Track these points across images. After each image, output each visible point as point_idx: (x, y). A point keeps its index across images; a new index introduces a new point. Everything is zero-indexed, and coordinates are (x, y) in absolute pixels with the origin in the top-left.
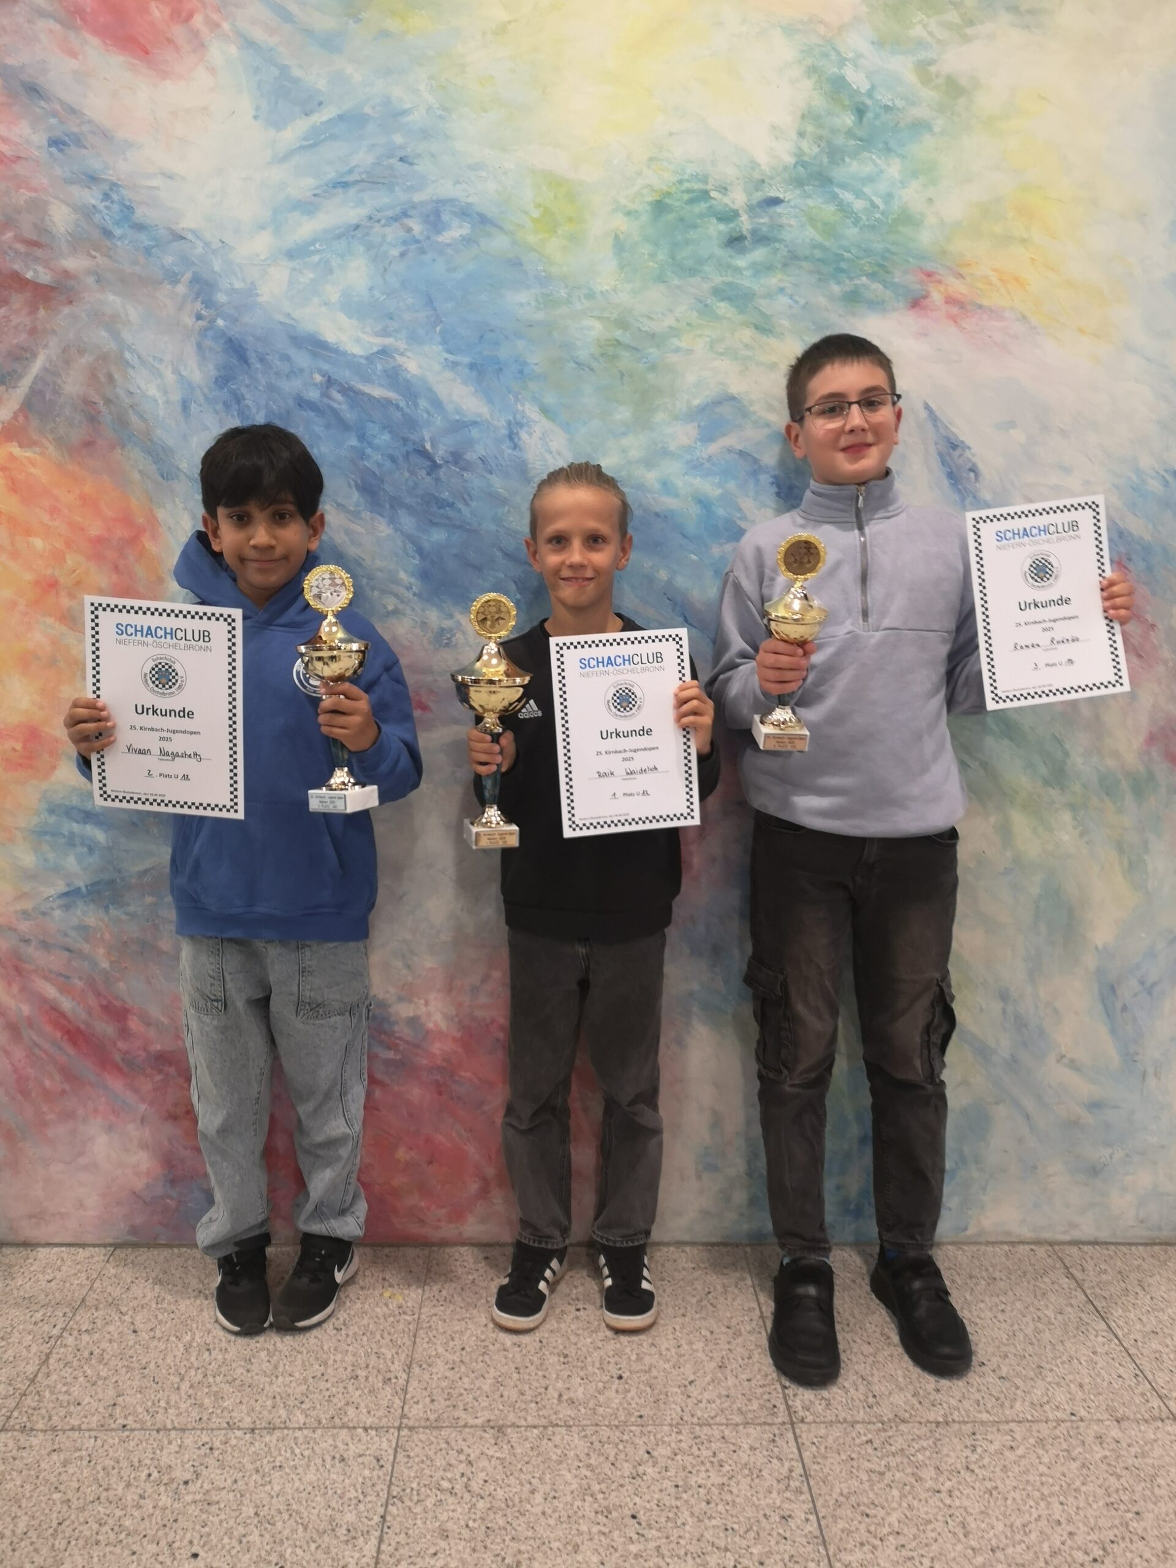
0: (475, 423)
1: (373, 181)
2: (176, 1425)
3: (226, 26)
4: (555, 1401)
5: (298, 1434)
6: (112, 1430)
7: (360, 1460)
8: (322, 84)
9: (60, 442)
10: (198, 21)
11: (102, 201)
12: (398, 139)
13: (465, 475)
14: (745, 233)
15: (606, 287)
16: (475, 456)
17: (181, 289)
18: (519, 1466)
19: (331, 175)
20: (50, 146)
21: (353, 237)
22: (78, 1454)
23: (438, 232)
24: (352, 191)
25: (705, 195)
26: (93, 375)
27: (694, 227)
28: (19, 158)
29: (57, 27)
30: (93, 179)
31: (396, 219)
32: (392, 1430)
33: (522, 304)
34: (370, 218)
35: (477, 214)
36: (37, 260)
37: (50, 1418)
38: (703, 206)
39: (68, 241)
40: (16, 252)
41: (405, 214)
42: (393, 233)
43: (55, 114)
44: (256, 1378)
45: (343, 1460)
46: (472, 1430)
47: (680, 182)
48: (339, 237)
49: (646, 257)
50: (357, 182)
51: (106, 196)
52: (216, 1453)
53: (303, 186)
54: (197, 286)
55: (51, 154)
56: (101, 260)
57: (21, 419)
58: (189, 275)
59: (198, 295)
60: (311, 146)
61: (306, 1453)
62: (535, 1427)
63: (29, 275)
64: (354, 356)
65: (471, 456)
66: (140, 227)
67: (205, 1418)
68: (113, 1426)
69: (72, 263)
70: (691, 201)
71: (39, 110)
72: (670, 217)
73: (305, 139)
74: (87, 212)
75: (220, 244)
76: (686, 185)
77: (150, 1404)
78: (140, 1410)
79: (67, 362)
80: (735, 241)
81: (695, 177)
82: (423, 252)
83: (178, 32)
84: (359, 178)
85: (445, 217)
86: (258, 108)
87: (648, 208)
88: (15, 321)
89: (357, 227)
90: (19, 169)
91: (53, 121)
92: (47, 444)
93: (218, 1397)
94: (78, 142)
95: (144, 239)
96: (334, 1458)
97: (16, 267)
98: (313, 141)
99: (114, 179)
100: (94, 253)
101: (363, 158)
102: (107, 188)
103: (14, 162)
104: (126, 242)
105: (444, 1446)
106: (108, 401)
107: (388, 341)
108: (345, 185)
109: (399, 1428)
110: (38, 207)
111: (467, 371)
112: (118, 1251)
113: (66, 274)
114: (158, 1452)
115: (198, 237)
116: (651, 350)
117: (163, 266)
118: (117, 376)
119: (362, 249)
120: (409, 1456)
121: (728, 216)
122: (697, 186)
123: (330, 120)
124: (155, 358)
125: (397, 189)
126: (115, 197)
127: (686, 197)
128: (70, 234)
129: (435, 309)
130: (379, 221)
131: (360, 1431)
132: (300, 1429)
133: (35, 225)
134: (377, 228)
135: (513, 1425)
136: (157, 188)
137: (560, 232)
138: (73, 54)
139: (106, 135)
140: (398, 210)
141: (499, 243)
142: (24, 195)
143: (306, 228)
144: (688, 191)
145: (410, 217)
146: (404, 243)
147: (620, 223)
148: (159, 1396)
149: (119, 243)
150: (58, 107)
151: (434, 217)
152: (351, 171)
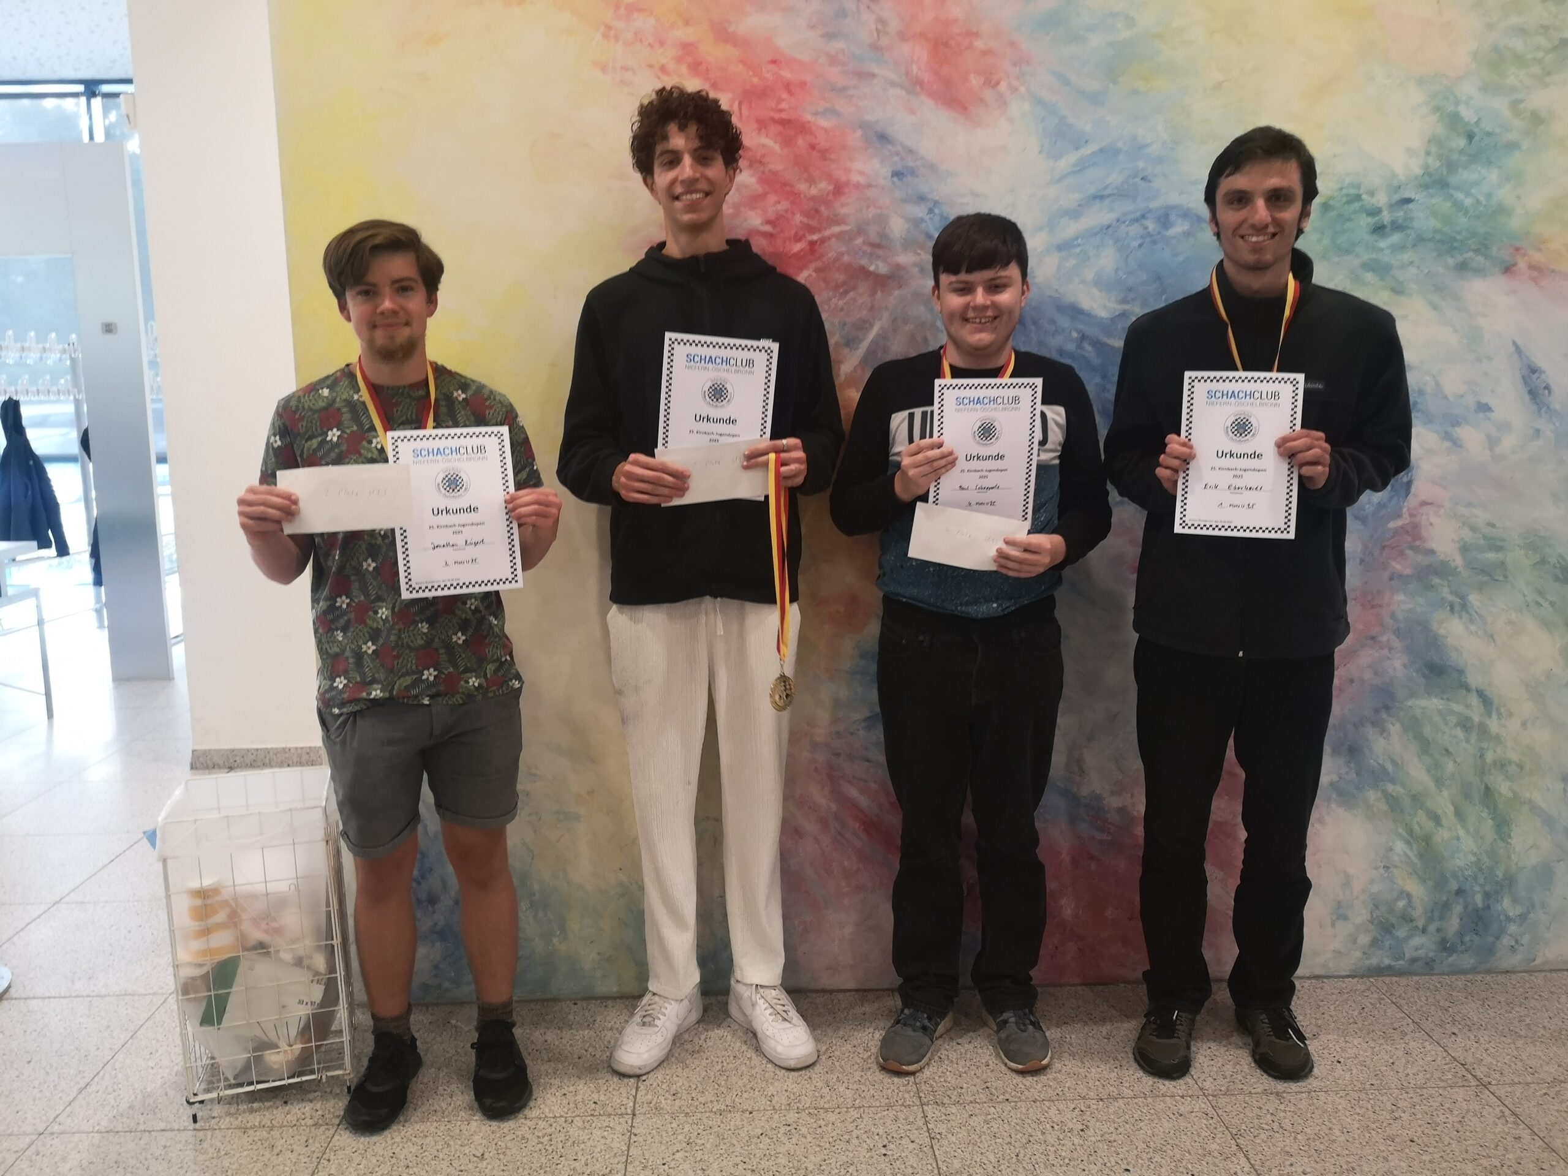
1: (1122, 193)
3: (1022, 89)
6: (1000, 1103)
8: (1088, 128)
10: (1003, 86)
11: (929, 214)
12: (1141, 164)
14: (1385, 223)
18: (1309, 1115)
19: (1092, 190)
20: (892, 176)
21: (1105, 234)
22: (990, 1117)
23: (1167, 229)
24: (1106, 202)
25: (1358, 198)
27: (1349, 220)
28: (870, 186)
29: (903, 93)
30: (922, 199)
31: (1136, 220)
34: (1118, 220)
35: (1196, 215)
36: (879, 257)
37: (950, 1097)
38: (1356, 206)
39: (901, 243)
40: (864, 252)
41: (1143, 217)
42: (1134, 230)
43: (898, 154)
45: (1181, 1115)
47: (1341, 189)
48: (1096, 234)
50: (1109, 195)
51: (931, 211)
52: (1088, 1113)
53: (1072, 199)
55: (894, 183)
57: (861, 370)
60: (1081, 170)
63: (872, 268)
64: (1102, 318)
69: (904, 259)
70: (1348, 202)
71: (886, 151)
72: (1334, 213)
73: (1073, 167)
74: (917, 223)
76: (1344, 191)
78: (1011, 1090)
79: (895, 330)
80: (1379, 230)
81: (1351, 185)
82: (1154, 242)
83: (988, 94)
84: (1111, 192)
85: (1173, 218)
86: (1042, 146)
88: (860, 301)
89: (1108, 227)
90: (869, 193)
91: (896, 159)
94: (913, 172)
96: (1174, 1114)
97: (864, 262)
98: (1081, 167)
99: (937, 198)
100: (919, 251)
101: (1115, 178)
102: (932, 205)
103: (866, 188)
105: (1245, 1105)
107: (1126, 307)
108: (1102, 198)
109: (1204, 1096)
110: (881, 220)
113: (899, 267)
114: (1046, 1114)
119: (1111, 242)
120: (1226, 1112)
121: (1375, 212)
122: (1352, 191)
123: (1093, 153)
125: (1138, 199)
126: (936, 211)
127: (1345, 199)
128: (904, 239)
129: (1162, 284)
130: (1124, 222)
133: (879, 233)
134: (1123, 228)
136: (967, 204)
138: (912, 111)
139: (932, 167)
140: (1138, 214)
142: (872, 212)
143: (1072, 229)
144: (1347, 195)
145: (1147, 218)
146: (1142, 237)
150: (900, 149)
151: (1164, 219)
152: (1106, 187)
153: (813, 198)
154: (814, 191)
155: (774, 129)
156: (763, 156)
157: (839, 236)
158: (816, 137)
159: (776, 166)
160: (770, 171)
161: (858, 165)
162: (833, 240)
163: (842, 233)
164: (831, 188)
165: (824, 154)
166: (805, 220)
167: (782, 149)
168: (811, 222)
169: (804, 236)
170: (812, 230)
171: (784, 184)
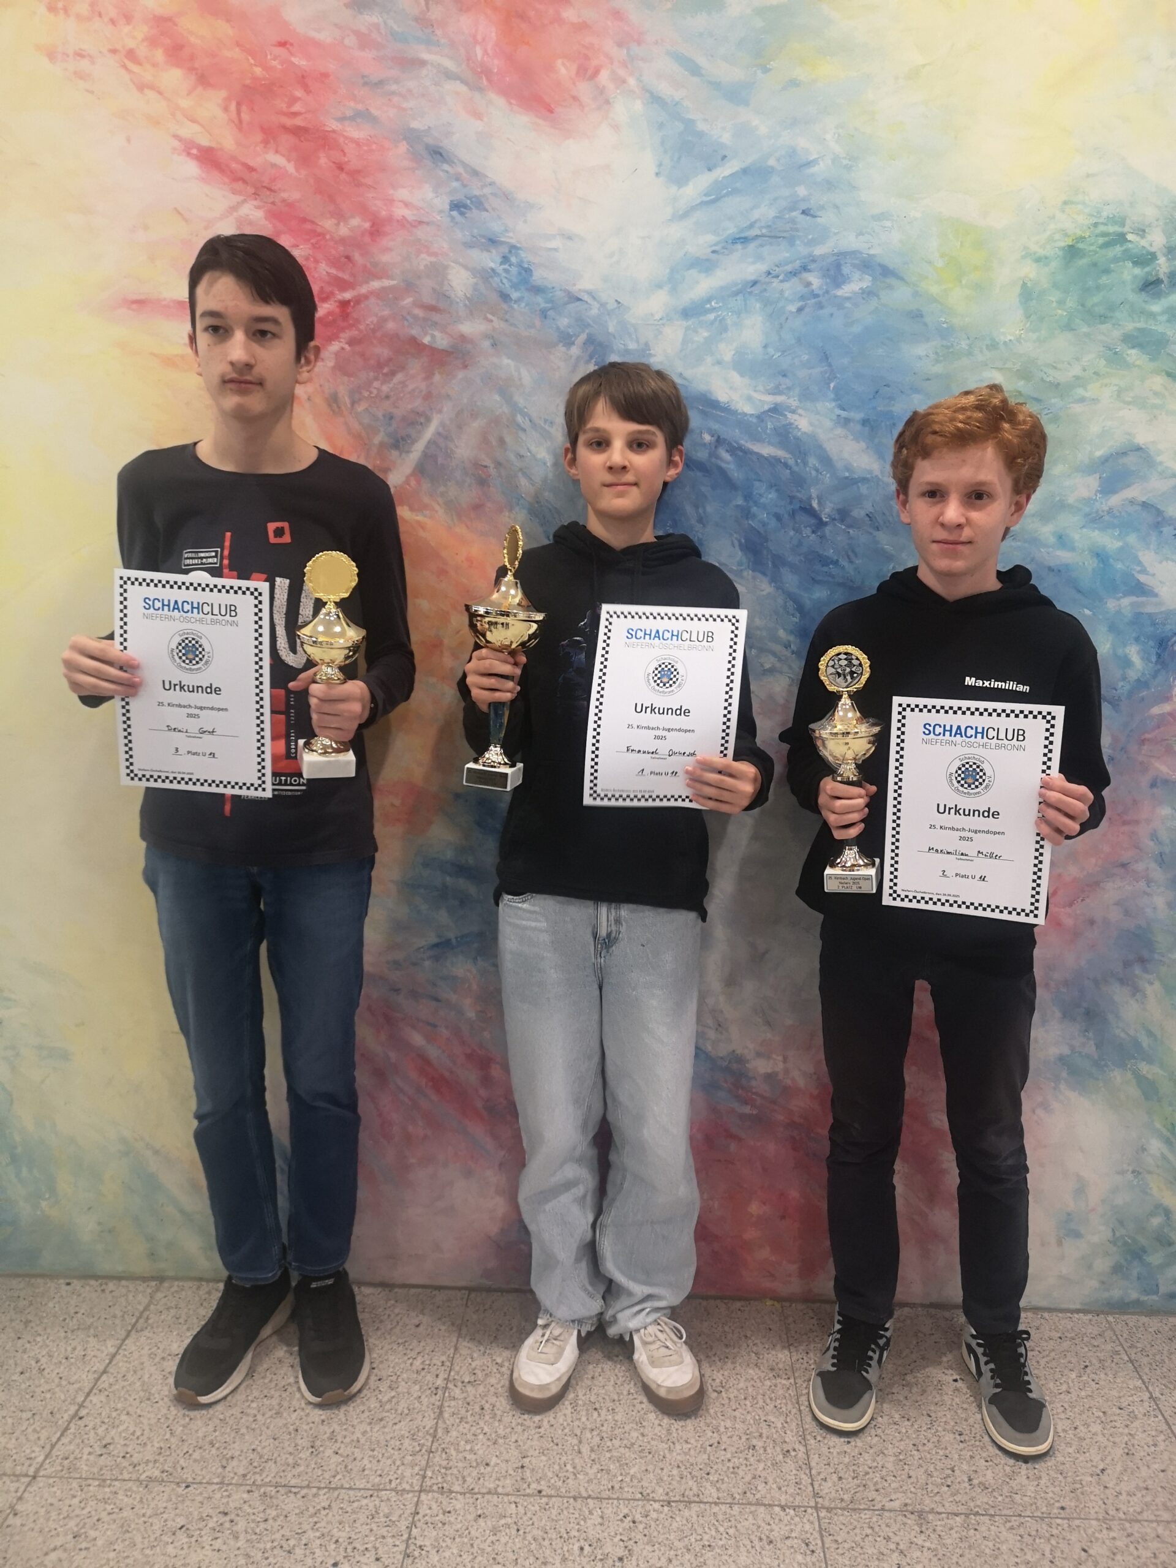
0: (864, 480)
1: (773, 235)
2: (591, 1493)
3: (632, 81)
4: (967, 1485)
5: (716, 1509)
6: (528, 1495)
7: (789, 1542)
8: (726, 138)
9: (451, 506)
10: (604, 77)
11: (501, 263)
12: (802, 191)
13: (851, 531)
14: (1162, 276)
15: (1009, 337)
16: (863, 513)
17: (575, 351)
18: (955, 1559)
19: (731, 229)
20: (451, 210)
21: (750, 293)
22: (503, 1522)
23: (838, 285)
24: (752, 246)
25: (1121, 238)
26: (485, 440)
27: (1107, 271)
28: (421, 222)
29: (463, 89)
30: (493, 242)
31: (794, 274)
32: (809, 1510)
33: (920, 358)
34: (769, 273)
35: (881, 265)
36: (435, 324)
37: (464, 1481)
38: (1118, 249)
39: (465, 305)
40: (415, 317)
41: (805, 268)
42: (791, 288)
43: (458, 177)
44: (653, 1443)
45: (771, 1542)
46: (892, 1514)
47: (1096, 225)
48: (736, 293)
49: (1054, 305)
50: (757, 237)
51: (505, 259)
52: (641, 1527)
53: (701, 243)
54: (591, 348)
55: (453, 218)
56: (497, 323)
57: (413, 483)
58: (583, 337)
59: (591, 357)
60: (713, 202)
61: (731, 1531)
62: (956, 1515)
63: (426, 340)
64: (746, 415)
65: (858, 513)
66: (537, 290)
67: (617, 1487)
68: (528, 1491)
69: (470, 328)
70: (1106, 245)
71: (441, 173)
72: (1083, 262)
73: (705, 195)
74: (487, 275)
75: (615, 305)
76: (1102, 228)
77: (556, 1467)
78: (550, 1474)
79: (460, 427)
80: (1150, 286)
81: (1112, 220)
82: (820, 306)
83: (584, 89)
84: (759, 233)
85: (846, 270)
86: (660, 165)
87: (1060, 253)
88: (411, 386)
89: (755, 283)
90: (421, 233)
91: (455, 184)
92: (437, 507)
93: (623, 1465)
94: (480, 204)
95: (540, 301)
96: (761, 1539)
97: (414, 332)
98: (715, 197)
99: (513, 241)
100: (490, 316)
101: (765, 212)
102: (506, 251)
103: (415, 227)
104: (523, 305)
105: (869, 1531)
106: (498, 464)
107: (780, 399)
108: (745, 240)
109: (816, 1508)
110: (438, 271)
111: (858, 427)
112: (473, 1295)
113: (463, 338)
114: (582, 1523)
115: (594, 298)
116: (1053, 401)
117: (558, 328)
118: (508, 439)
119: (758, 305)
120: (836, 1541)
121: (1145, 259)
122: (1113, 229)
123: (732, 175)
124: (546, 421)
125: (798, 242)
126: (513, 260)
127: (1101, 240)
128: (468, 299)
129: (830, 365)
130: (777, 277)
131: (777, 1509)
132: (716, 1504)
133: (434, 290)
134: (775, 283)
135: (932, 1511)
136: (556, 250)
137: (964, 282)
138: (478, 115)
139: (507, 197)
140: (798, 264)
141: (898, 296)
142: (425, 260)
143: (702, 286)
144: (1104, 234)
145: (809, 271)
146: (802, 298)
147: (1029, 271)
148: (564, 1458)
149: (515, 306)
150: (461, 170)
151: (835, 272)
152: (751, 226)
153: (343, 241)
154: (344, 231)
155: (286, 140)
156: (274, 180)
157: (379, 294)
158: (345, 155)
159: (293, 195)
160: (284, 201)
161: (402, 194)
162: (372, 300)
163: (384, 289)
164: (367, 225)
165: (355, 175)
166: (333, 271)
167: (297, 170)
168: (340, 275)
169: (332, 293)
170: (344, 285)
171: (304, 220)
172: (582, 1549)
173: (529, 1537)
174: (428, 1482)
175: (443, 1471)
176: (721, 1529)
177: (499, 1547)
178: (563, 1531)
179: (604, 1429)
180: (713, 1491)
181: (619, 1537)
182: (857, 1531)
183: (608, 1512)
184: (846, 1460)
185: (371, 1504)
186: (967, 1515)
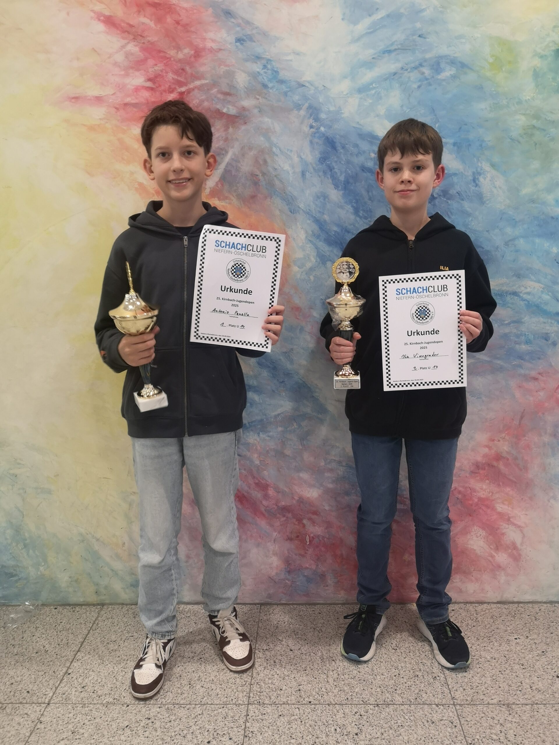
0: (455, 174)
1: (403, 49)
2: (337, 702)
4: (530, 690)
5: (402, 707)
6: (304, 704)
7: (442, 722)
9: (239, 197)
11: (263, 69)
12: (418, 25)
13: (449, 202)
15: (528, 98)
16: (455, 192)
17: (302, 113)
18: (529, 727)
19: (382, 46)
20: (236, 42)
21: (393, 79)
22: (293, 718)
23: (439, 74)
24: (393, 55)
26: (256, 161)
28: (220, 50)
30: (258, 58)
31: (416, 68)
32: (451, 706)
33: (482, 110)
34: (402, 68)
35: (460, 62)
36: (229, 102)
37: (271, 698)
39: (245, 91)
40: (218, 99)
41: (421, 65)
42: (414, 76)
43: (239, 25)
44: (365, 676)
45: (433, 722)
46: (493, 706)
48: (386, 79)
49: (551, 80)
50: (396, 49)
51: (265, 67)
52: (365, 718)
53: (367, 54)
54: (311, 111)
55: (237, 46)
56: (261, 100)
57: (220, 185)
58: (307, 105)
59: (311, 115)
60: (373, 32)
61: (412, 718)
62: (527, 705)
63: (225, 110)
65: (452, 192)
66: (282, 82)
67: (350, 698)
68: (304, 702)
69: (246, 103)
71: (230, 23)
73: (369, 29)
74: (255, 76)
75: (323, 88)
77: (317, 690)
78: (314, 693)
79: (243, 155)
82: (430, 84)
84: (397, 47)
85: (442, 65)
86: (344, 14)
87: (553, 53)
88: (217, 135)
89: (395, 74)
90: (220, 55)
91: (238, 29)
92: (233, 198)
93: (351, 687)
94: (251, 38)
95: (284, 88)
96: (428, 721)
97: (218, 106)
98: (373, 30)
99: (269, 57)
100: (258, 97)
101: (400, 37)
102: (265, 62)
103: (218, 52)
104: (275, 90)
105: (483, 715)
106: (264, 174)
108: (389, 52)
109: (454, 704)
110: (230, 75)
111: (452, 147)
112: (263, 607)
113: (244, 109)
114: (334, 717)
115: (312, 85)
116: (552, 130)
117: (293, 101)
118: (269, 160)
119: (397, 85)
120: (467, 721)
123: (382, 18)
124: (288, 150)
125: (417, 52)
126: (269, 66)
128: (246, 88)
129: (436, 115)
130: (407, 70)
131: (434, 706)
132: (402, 705)
133: (228, 84)
134: (406, 74)
135: (514, 703)
136: (291, 60)
137: (504, 69)
139: (265, 34)
140: (417, 63)
141: (471, 77)
142: (223, 69)
143: (368, 76)
145: (423, 66)
146: (420, 81)
147: (537, 62)
148: (320, 685)
149: (271, 91)
150: (240, 21)
151: (437, 67)
152: (392, 44)
153: (180, 61)
154: (180, 56)
155: (149, 10)
156: (143, 31)
157: (199, 88)
158: (180, 16)
159: (153, 38)
160: (149, 41)
161: (210, 35)
162: (196, 91)
163: (203, 85)
164: (192, 52)
165: (186, 27)
166: (176, 77)
167: (156, 25)
168: (179, 79)
169: (175, 88)
170: (181, 84)
171: (160, 51)
172: (336, 730)
173: (308, 725)
174: (252, 700)
175: (259, 694)
176: (407, 717)
177: (292, 730)
178: (324, 721)
179: (339, 670)
180: (400, 698)
181: (354, 723)
182: (477, 715)
183: (347, 711)
184: (466, 680)
185: (224, 711)
186: (532, 705)
